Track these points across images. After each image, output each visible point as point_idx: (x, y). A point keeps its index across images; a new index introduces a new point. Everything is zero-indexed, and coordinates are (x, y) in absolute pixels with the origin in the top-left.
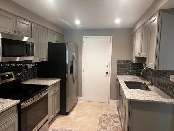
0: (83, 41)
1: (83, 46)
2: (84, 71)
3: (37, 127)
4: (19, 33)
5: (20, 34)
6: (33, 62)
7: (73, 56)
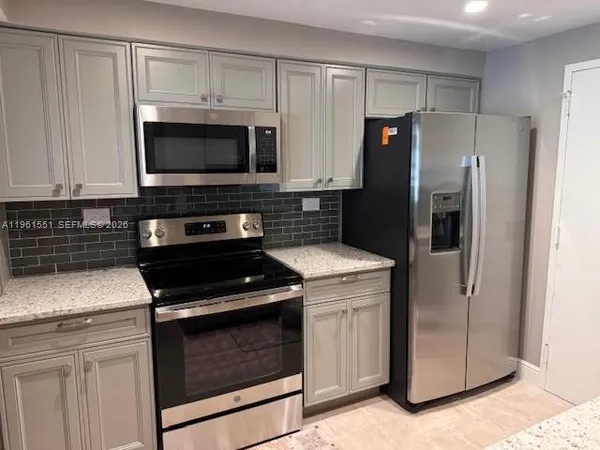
0: (566, 88)
1: (564, 119)
2: (557, 245)
3: (237, 399)
4: (219, 101)
5: (225, 102)
6: (281, 191)
7: (468, 169)
